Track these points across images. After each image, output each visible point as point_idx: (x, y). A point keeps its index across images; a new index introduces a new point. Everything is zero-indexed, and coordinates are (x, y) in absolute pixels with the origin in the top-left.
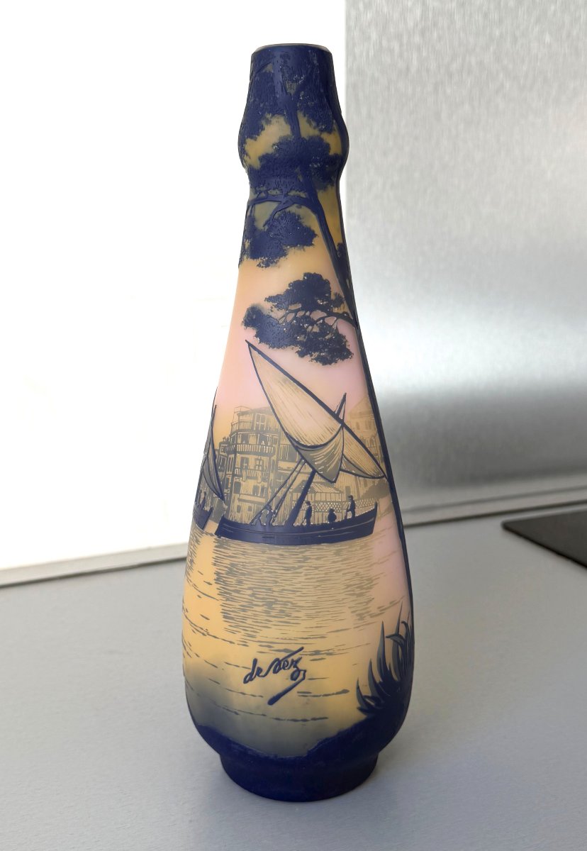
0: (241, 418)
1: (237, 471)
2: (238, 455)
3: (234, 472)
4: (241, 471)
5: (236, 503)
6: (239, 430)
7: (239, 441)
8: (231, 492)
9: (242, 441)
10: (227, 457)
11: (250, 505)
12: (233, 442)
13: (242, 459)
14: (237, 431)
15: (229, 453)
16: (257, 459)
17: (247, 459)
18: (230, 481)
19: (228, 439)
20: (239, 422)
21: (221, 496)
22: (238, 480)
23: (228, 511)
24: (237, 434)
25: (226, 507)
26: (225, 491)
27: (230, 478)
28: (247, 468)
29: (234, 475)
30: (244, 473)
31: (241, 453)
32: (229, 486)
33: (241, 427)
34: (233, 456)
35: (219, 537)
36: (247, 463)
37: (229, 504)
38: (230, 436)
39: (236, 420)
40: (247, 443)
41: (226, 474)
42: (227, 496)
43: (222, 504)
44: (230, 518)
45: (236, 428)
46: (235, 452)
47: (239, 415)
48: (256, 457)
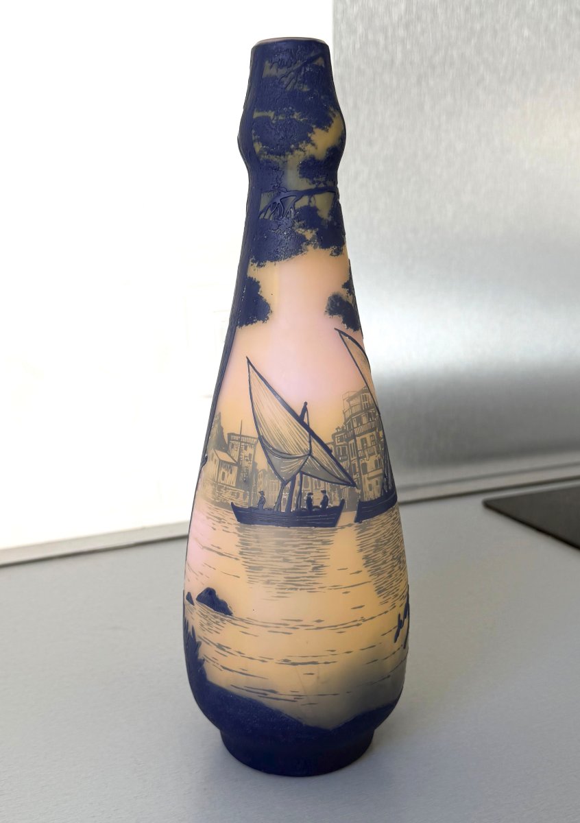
0: (351, 402)
1: (360, 454)
2: (357, 438)
3: (358, 456)
4: (364, 452)
5: (367, 483)
6: (353, 415)
7: (355, 425)
8: (360, 475)
9: (358, 424)
10: (348, 446)
11: (376, 479)
12: (349, 427)
13: (362, 440)
14: (351, 417)
15: (348, 440)
16: (371, 436)
17: (365, 439)
18: (357, 466)
19: (343, 427)
20: (351, 407)
21: (351, 483)
22: (363, 462)
23: (362, 494)
24: (352, 420)
25: (358, 491)
26: (354, 477)
27: (356, 463)
28: (366, 446)
29: (359, 458)
30: (366, 453)
31: (359, 435)
32: (357, 471)
33: (354, 412)
34: (353, 441)
35: (360, 523)
36: (366, 442)
37: (361, 487)
38: (345, 423)
39: (347, 406)
40: (362, 424)
41: (350, 461)
42: (358, 481)
43: (354, 490)
44: (366, 500)
45: (348, 414)
46: (354, 437)
47: (348, 401)
48: (370, 434)
